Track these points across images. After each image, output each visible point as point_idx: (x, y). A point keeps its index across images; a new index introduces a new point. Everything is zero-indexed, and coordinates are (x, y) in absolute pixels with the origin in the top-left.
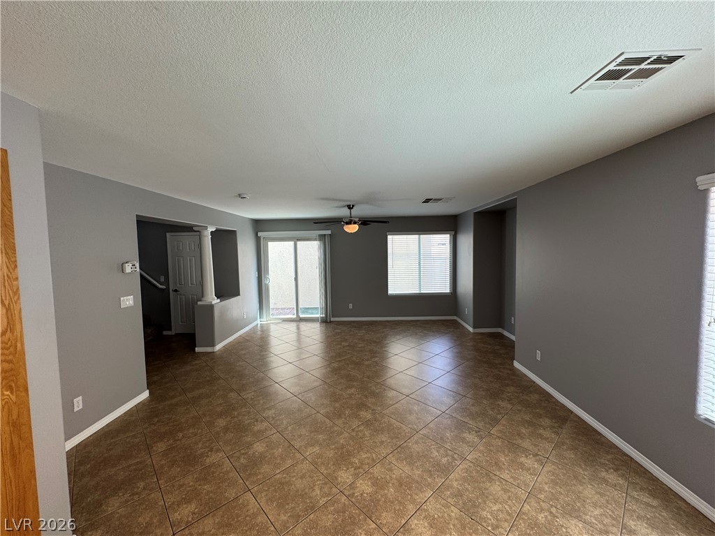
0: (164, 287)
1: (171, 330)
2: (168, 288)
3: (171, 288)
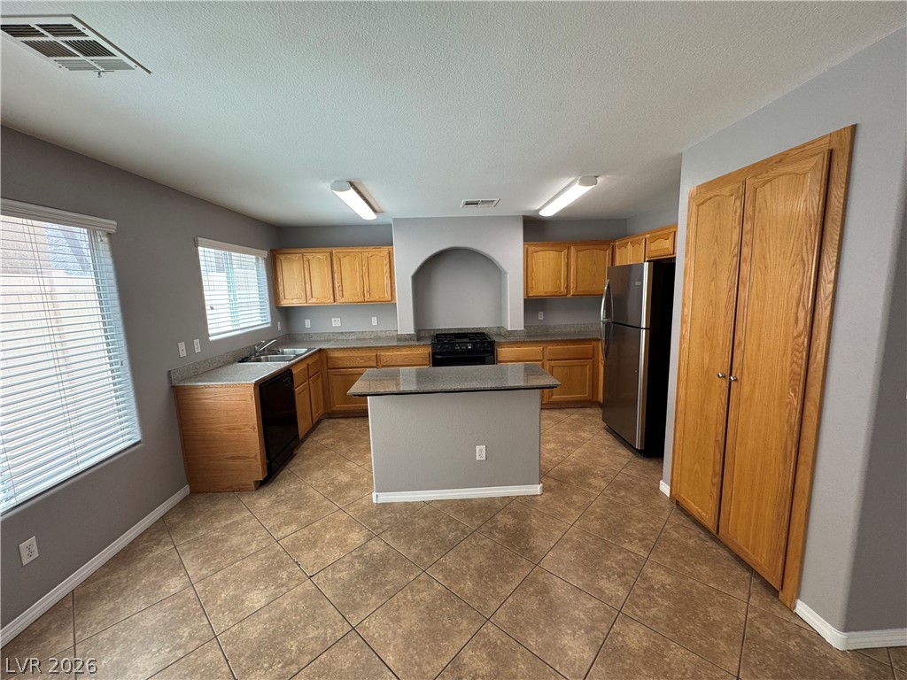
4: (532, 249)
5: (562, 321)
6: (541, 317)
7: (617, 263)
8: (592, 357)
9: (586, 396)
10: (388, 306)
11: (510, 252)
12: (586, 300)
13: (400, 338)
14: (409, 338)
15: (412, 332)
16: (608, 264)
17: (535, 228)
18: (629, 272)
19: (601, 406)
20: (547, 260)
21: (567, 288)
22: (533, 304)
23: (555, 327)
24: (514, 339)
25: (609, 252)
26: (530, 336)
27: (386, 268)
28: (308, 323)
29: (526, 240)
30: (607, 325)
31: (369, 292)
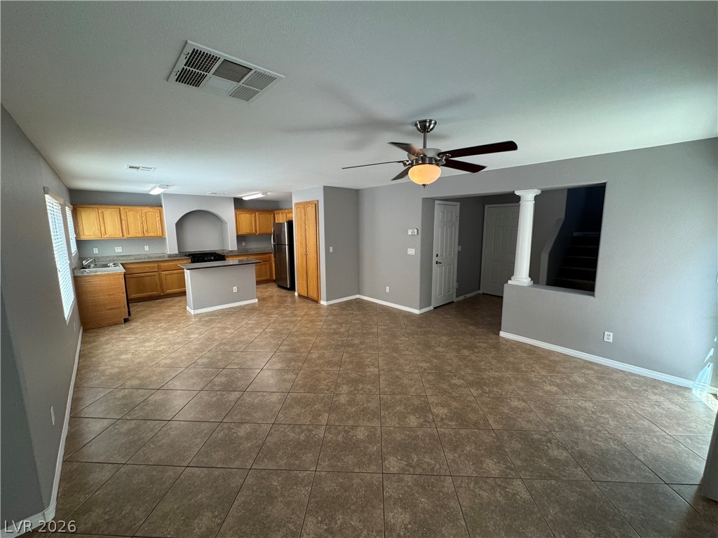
4: (238, 213)
5: (254, 246)
6: (244, 244)
7: (276, 222)
8: (269, 260)
9: (268, 277)
10: (161, 239)
11: (228, 214)
12: (264, 236)
13: (170, 256)
14: (176, 255)
15: (176, 252)
16: (272, 222)
17: (239, 203)
18: (281, 225)
19: (275, 281)
20: (246, 218)
21: (256, 231)
22: (241, 238)
23: (251, 249)
24: (232, 254)
25: (272, 215)
26: (241, 253)
27: (158, 219)
28: (96, 251)
29: (235, 209)
30: (274, 245)
31: (147, 231)
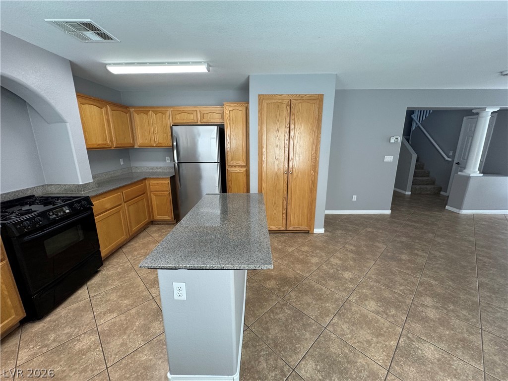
0: (450, 160)
1: (446, 192)
2: (453, 161)
3: (456, 161)
